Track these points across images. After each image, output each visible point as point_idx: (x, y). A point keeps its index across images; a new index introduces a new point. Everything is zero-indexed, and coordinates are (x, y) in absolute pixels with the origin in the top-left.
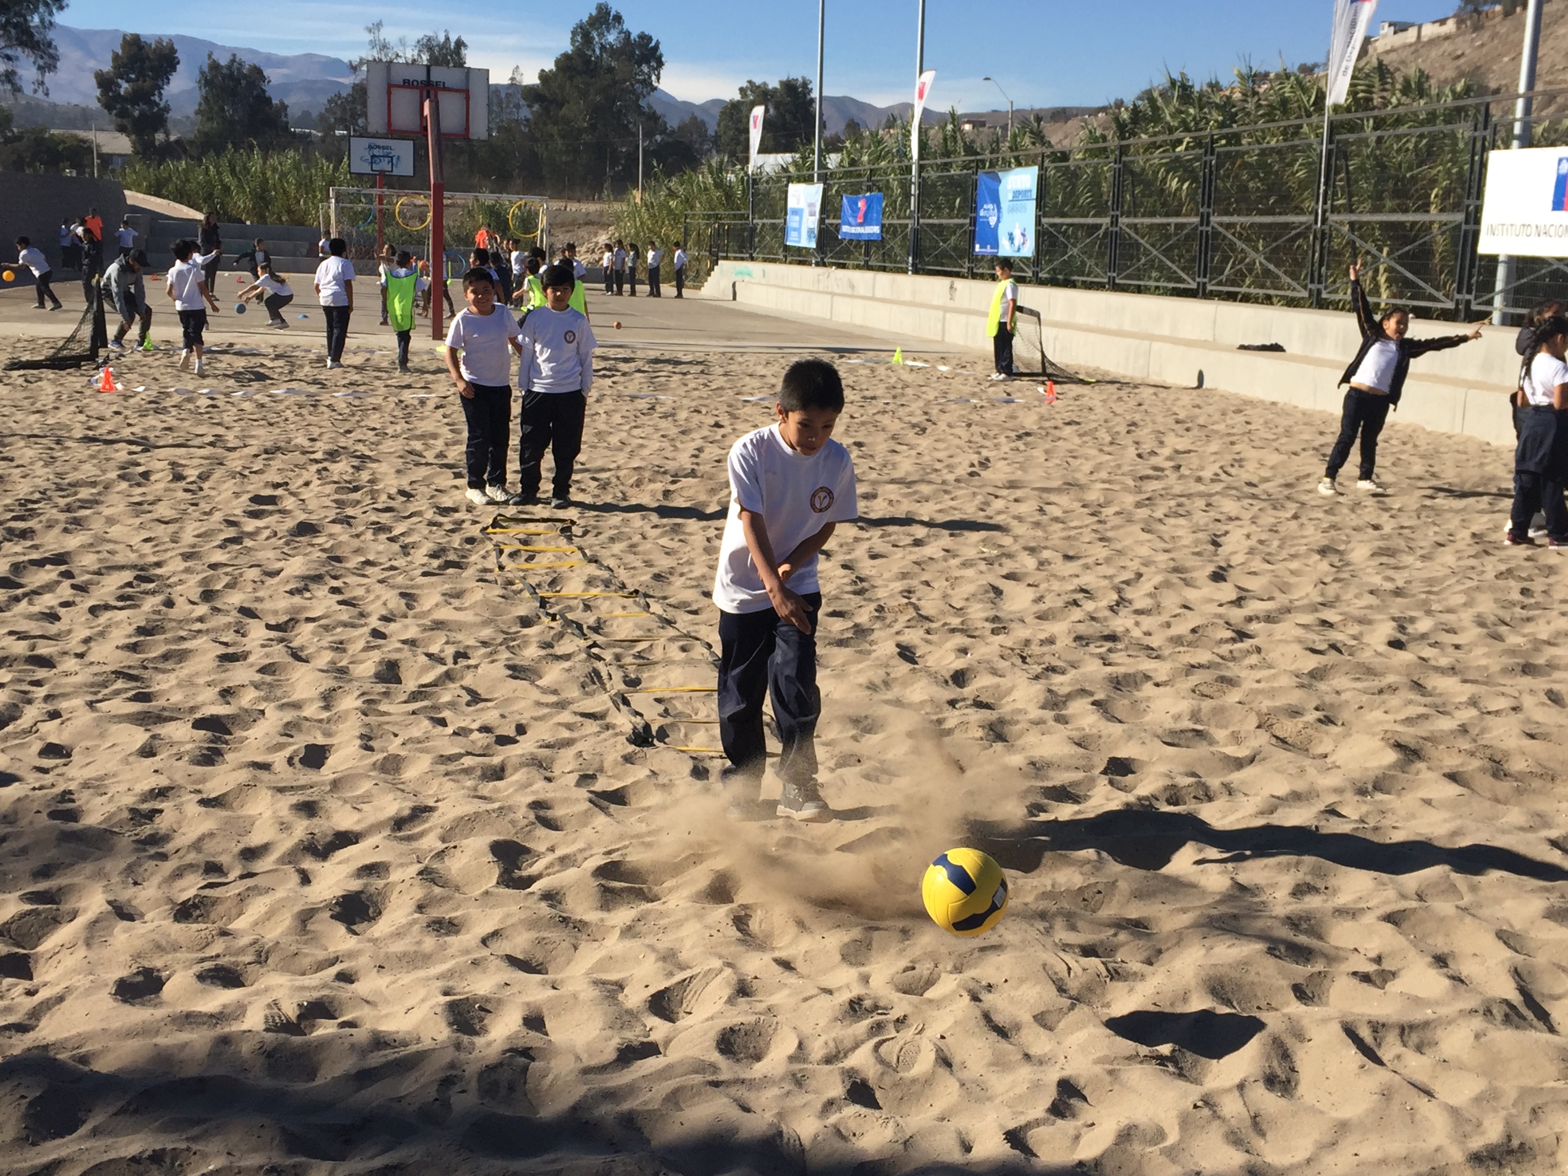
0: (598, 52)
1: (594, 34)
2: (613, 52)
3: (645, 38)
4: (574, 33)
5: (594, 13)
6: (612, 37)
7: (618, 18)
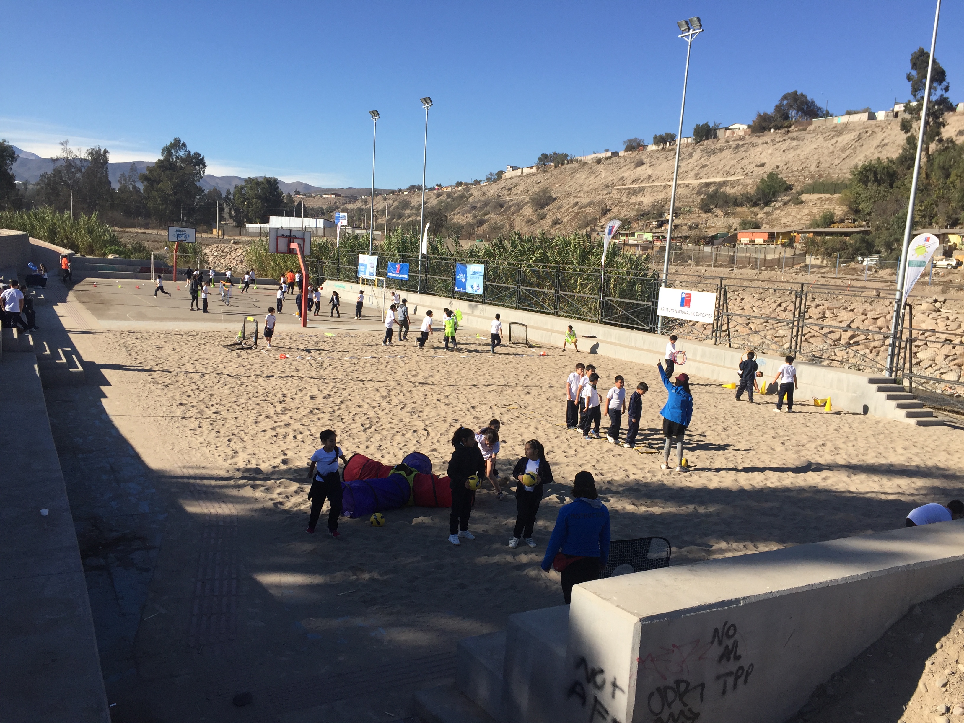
0: (175, 159)
1: (173, 151)
2: (182, 160)
3: (197, 155)
4: (163, 150)
5: (173, 142)
6: (182, 153)
7: (184, 145)
